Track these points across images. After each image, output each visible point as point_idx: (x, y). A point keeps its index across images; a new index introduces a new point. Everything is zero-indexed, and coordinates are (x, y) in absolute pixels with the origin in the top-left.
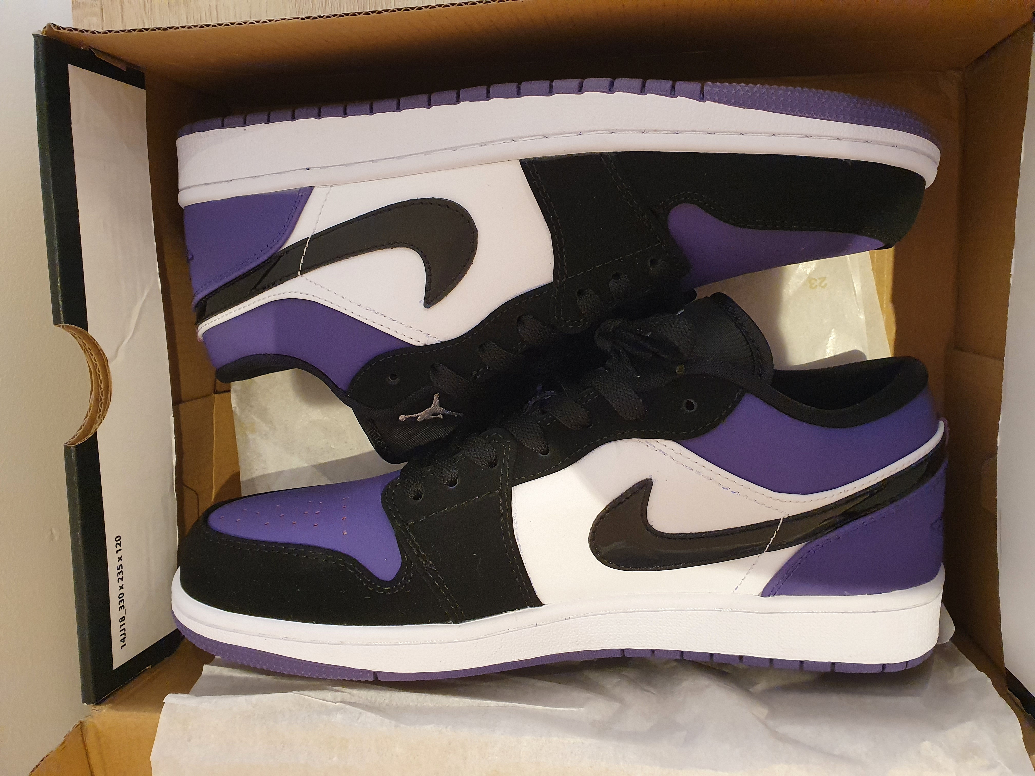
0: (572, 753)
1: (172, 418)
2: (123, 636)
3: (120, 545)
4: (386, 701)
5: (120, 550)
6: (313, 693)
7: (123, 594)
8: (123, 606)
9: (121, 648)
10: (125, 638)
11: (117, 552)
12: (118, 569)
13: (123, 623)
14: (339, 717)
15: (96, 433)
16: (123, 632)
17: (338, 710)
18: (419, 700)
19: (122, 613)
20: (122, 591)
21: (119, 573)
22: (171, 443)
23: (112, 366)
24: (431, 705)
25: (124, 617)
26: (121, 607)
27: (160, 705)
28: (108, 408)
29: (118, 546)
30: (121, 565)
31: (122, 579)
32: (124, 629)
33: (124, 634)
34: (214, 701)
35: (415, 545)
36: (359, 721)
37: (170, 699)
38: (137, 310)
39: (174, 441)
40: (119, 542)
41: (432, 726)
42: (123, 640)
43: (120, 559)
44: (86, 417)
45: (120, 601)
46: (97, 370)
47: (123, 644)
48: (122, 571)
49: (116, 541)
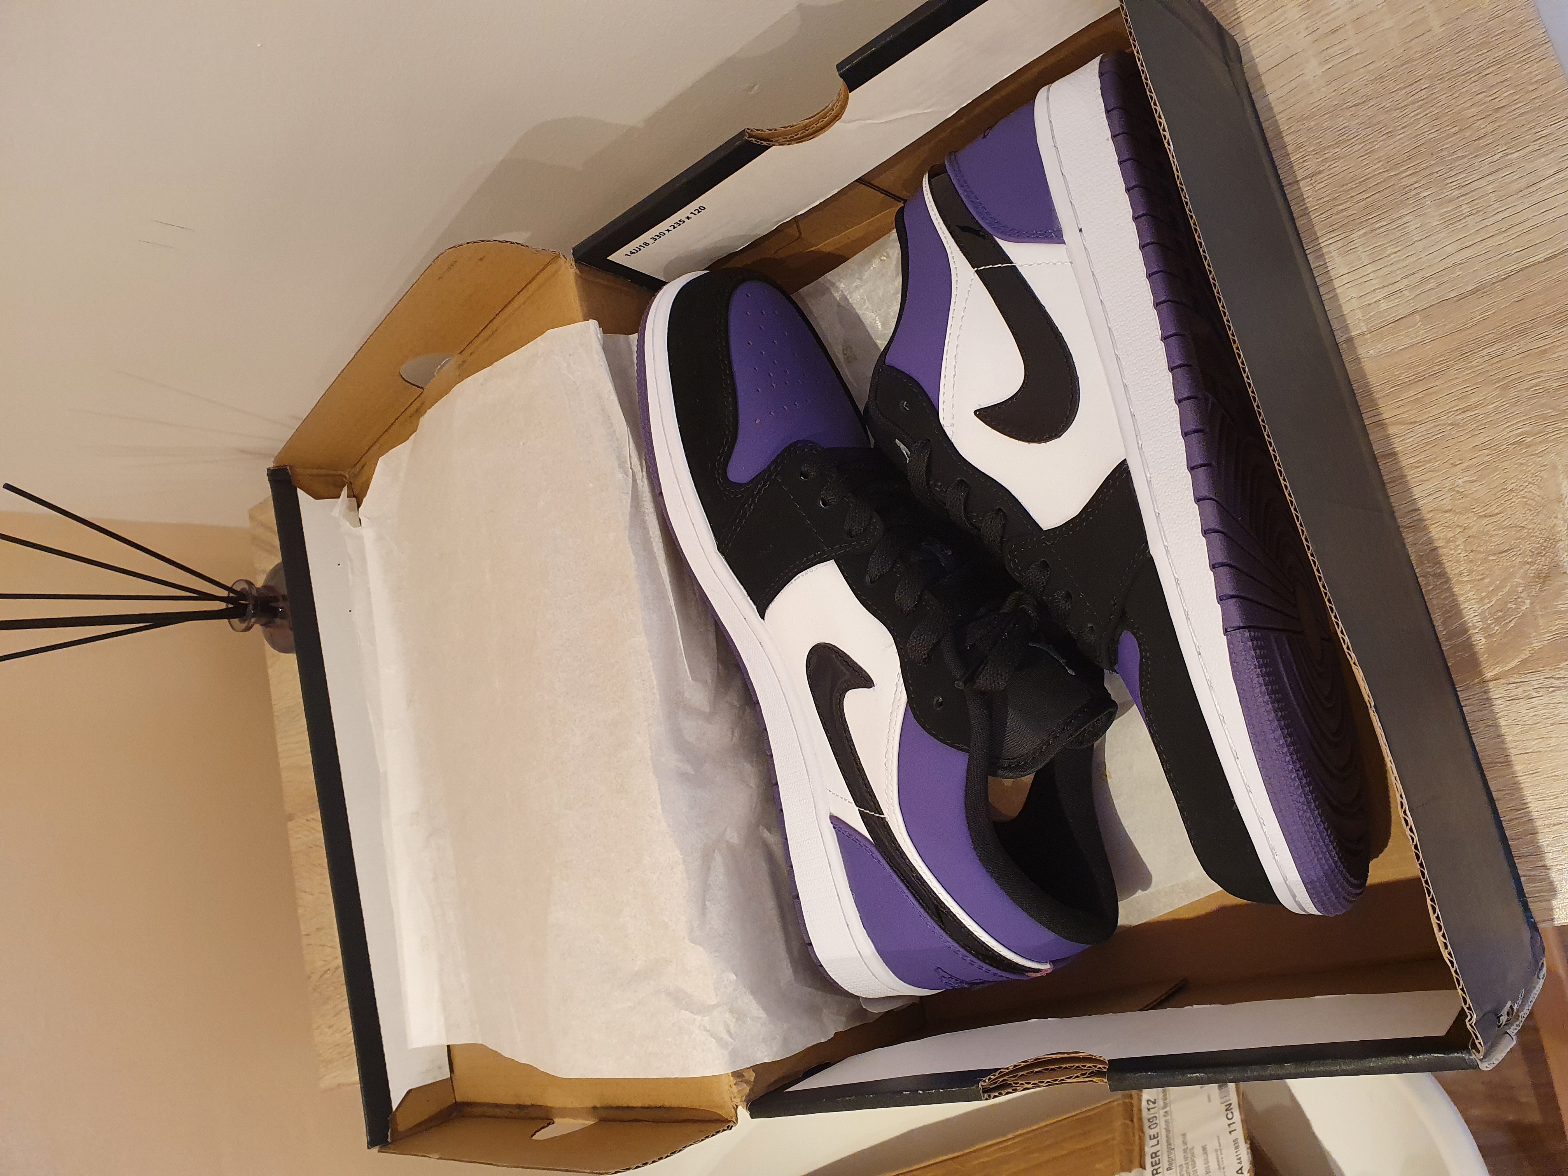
0: (644, 681)
1: (836, 191)
2: (635, 251)
3: (699, 212)
4: (646, 511)
5: (695, 214)
6: (632, 445)
7: (665, 234)
8: (656, 239)
9: (626, 255)
10: (634, 253)
11: (691, 213)
12: (680, 221)
13: (644, 246)
14: (621, 476)
15: (771, 147)
16: (638, 250)
17: (626, 473)
18: (657, 538)
19: (651, 241)
20: (666, 233)
21: (677, 223)
22: (814, 202)
23: (838, 124)
24: (655, 549)
25: (649, 244)
26: (654, 238)
27: (586, 319)
28: (800, 142)
29: (697, 211)
30: (684, 222)
31: (674, 228)
32: (640, 250)
33: (637, 251)
34: (602, 363)
35: (760, 489)
36: (622, 495)
37: (593, 324)
38: (906, 113)
39: (817, 203)
40: (700, 210)
41: (634, 557)
42: (632, 253)
43: (688, 218)
44: (784, 128)
45: (658, 236)
46: (831, 112)
47: (630, 254)
48: (680, 224)
49: (700, 208)
